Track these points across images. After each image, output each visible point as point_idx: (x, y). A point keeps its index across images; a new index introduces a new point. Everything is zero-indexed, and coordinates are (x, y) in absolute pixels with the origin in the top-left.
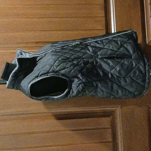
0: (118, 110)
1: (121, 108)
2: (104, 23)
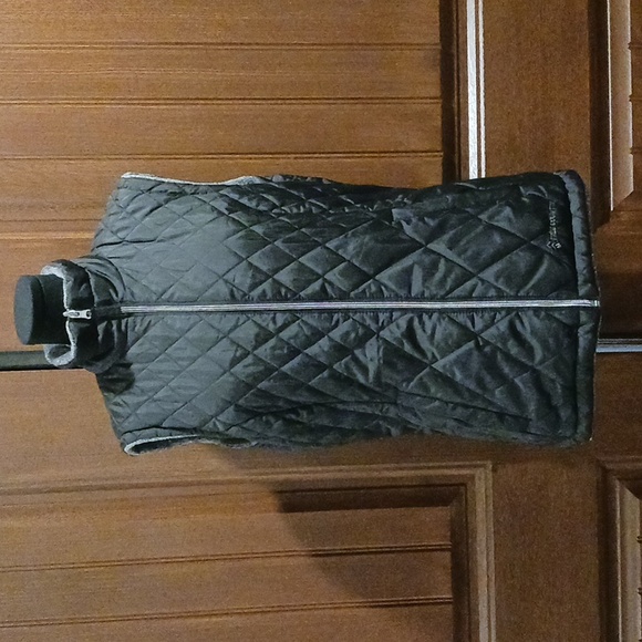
0: (480, 479)
1: (494, 470)
2: (439, 123)
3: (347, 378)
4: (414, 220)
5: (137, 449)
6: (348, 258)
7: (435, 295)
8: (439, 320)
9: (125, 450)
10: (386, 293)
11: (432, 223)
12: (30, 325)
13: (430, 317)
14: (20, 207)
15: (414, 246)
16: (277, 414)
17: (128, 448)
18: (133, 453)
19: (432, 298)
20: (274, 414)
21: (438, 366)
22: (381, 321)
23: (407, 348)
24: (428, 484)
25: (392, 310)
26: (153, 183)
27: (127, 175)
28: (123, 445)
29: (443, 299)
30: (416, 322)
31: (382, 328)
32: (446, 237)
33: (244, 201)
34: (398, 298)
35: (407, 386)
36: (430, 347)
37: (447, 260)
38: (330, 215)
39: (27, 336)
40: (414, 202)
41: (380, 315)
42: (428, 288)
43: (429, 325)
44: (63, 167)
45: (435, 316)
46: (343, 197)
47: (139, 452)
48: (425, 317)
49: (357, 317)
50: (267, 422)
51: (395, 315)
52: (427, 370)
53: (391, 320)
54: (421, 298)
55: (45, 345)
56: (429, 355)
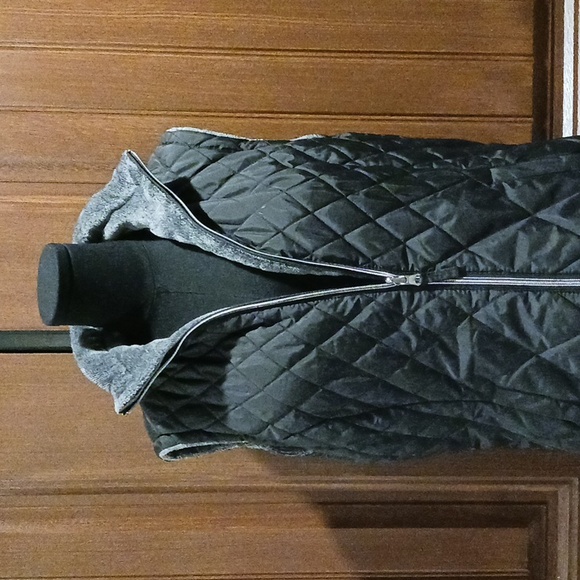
3: (432, 372)
4: (519, 183)
5: (174, 454)
6: (436, 222)
7: (544, 270)
8: (550, 301)
9: (161, 455)
10: (482, 267)
11: (541, 187)
12: (55, 300)
13: (538, 298)
14: (49, 167)
15: (519, 214)
16: (347, 421)
17: (164, 453)
18: (169, 459)
19: (541, 274)
20: (342, 421)
21: (546, 355)
22: (474, 302)
23: (508, 333)
24: (503, 501)
25: (489, 288)
26: (202, 137)
27: (174, 129)
28: (158, 450)
29: (555, 275)
30: (520, 304)
31: (477, 309)
32: (560, 205)
33: (311, 152)
34: (496, 273)
35: (507, 380)
36: (538, 334)
37: (560, 229)
38: (415, 171)
39: (51, 316)
40: (517, 161)
41: (473, 293)
42: (535, 261)
43: (536, 307)
44: (99, 123)
45: (545, 296)
46: (429, 151)
47: (175, 457)
48: (532, 297)
49: (444, 294)
50: (334, 430)
51: (493, 294)
52: (534, 359)
53: (487, 300)
54: (526, 273)
55: (71, 327)
56: (536, 343)
